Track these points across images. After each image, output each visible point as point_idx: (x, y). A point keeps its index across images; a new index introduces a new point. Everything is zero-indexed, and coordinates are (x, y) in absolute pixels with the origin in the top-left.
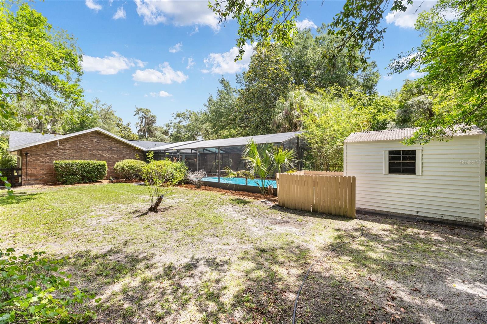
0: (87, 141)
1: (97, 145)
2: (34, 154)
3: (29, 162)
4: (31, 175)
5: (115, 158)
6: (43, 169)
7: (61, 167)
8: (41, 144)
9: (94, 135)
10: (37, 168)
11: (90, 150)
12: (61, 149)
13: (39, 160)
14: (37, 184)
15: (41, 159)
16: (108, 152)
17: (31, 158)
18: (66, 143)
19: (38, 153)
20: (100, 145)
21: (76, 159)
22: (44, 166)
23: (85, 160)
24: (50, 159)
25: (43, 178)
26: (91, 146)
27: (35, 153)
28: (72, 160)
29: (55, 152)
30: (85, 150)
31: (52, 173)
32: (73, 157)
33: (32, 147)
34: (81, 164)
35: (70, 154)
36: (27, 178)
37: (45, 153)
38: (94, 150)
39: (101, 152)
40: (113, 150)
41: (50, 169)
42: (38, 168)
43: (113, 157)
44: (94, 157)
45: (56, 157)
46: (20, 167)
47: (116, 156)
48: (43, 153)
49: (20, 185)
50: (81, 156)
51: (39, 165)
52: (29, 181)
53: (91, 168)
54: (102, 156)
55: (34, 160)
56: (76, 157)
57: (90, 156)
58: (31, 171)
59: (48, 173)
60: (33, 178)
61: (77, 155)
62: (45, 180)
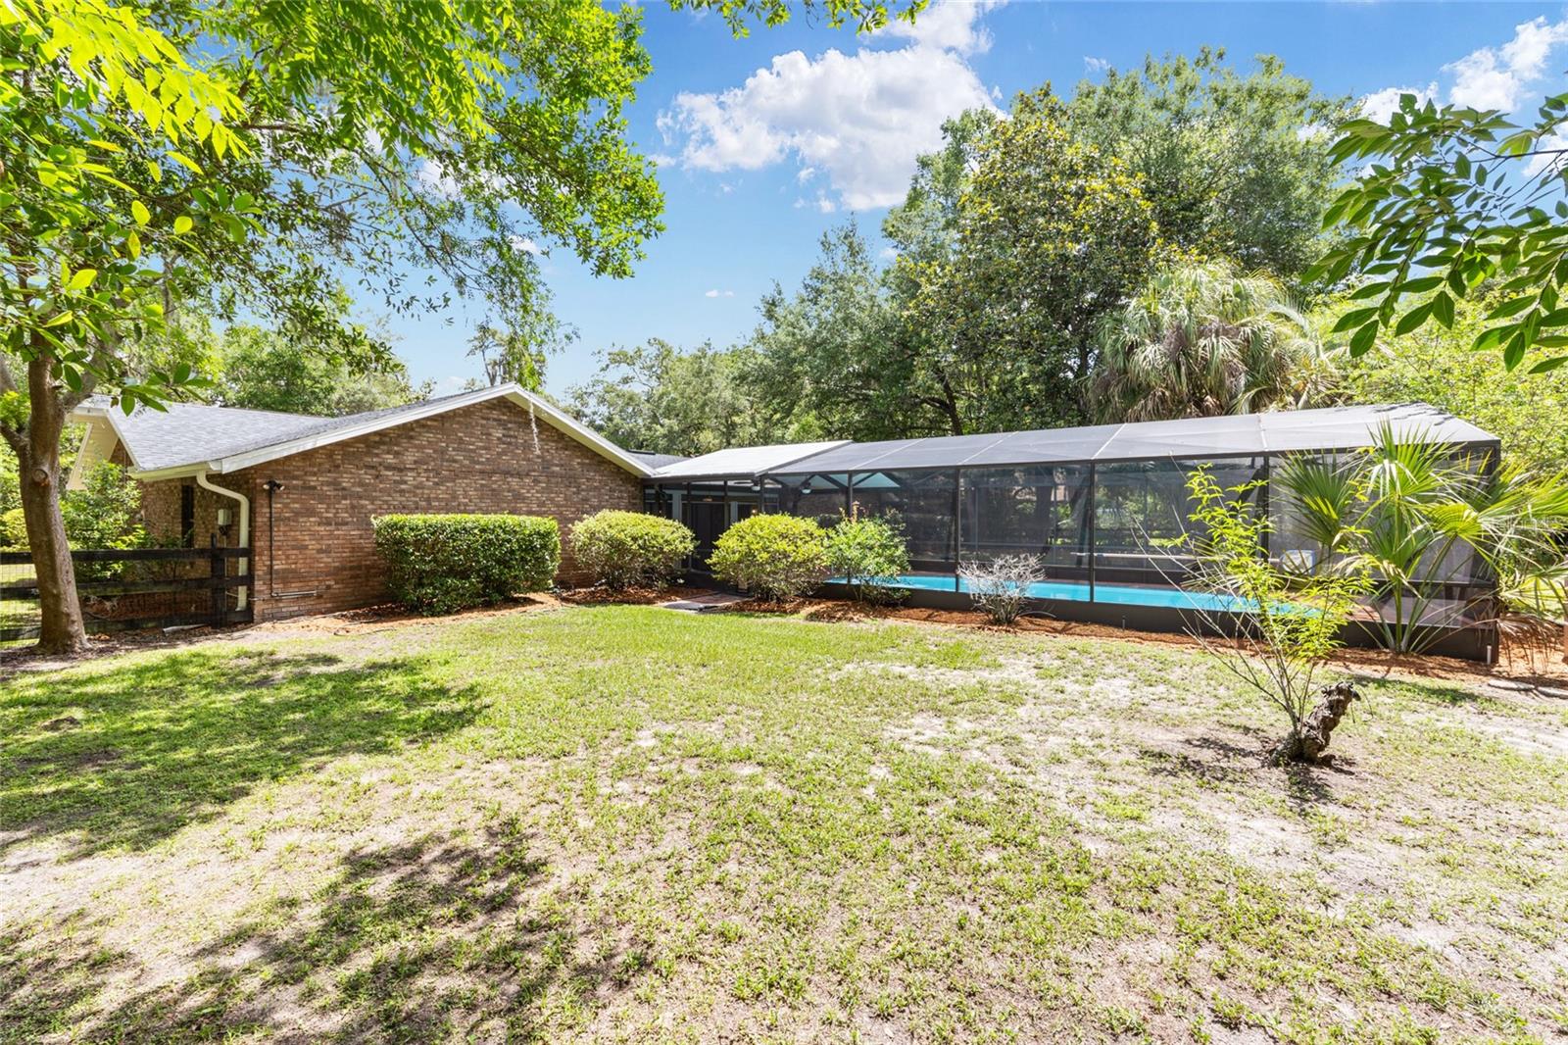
0: (472, 435)
1: (504, 453)
2: (295, 487)
3: (279, 519)
4: (287, 578)
5: (558, 506)
6: (327, 551)
7: (419, 543)
8: (323, 447)
9: (495, 414)
10: (306, 547)
11: (482, 472)
12: (389, 468)
13: (311, 512)
14: (311, 613)
15: (321, 507)
16: (536, 481)
17: (286, 506)
18: (404, 442)
19: (313, 481)
20: (514, 456)
21: (438, 511)
22: (331, 536)
23: (465, 511)
24: (353, 507)
25: (329, 587)
26: (485, 456)
27: (300, 483)
28: (425, 511)
29: (368, 479)
30: (468, 473)
31: (359, 567)
32: (428, 500)
33: (288, 458)
34: (483, 531)
35: (416, 487)
36: (271, 589)
37: (335, 484)
38: (494, 472)
39: (514, 482)
40: (553, 475)
41: (353, 550)
42: (313, 545)
43: (552, 500)
44: (495, 501)
45: (372, 500)
46: (243, 542)
47: (560, 499)
48: (328, 484)
49: (247, 619)
50: (454, 497)
51: (314, 535)
52: (279, 600)
53: (516, 546)
54: (518, 497)
55: (297, 514)
56: (437, 499)
57: (481, 498)
58: (288, 557)
59: (343, 569)
60: (295, 590)
61: (441, 492)
62: (334, 598)
